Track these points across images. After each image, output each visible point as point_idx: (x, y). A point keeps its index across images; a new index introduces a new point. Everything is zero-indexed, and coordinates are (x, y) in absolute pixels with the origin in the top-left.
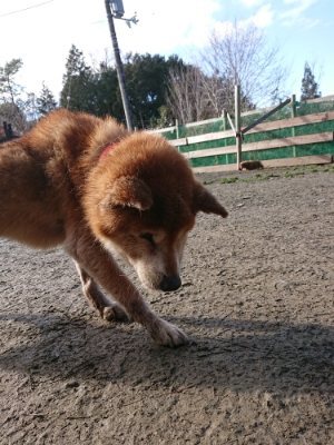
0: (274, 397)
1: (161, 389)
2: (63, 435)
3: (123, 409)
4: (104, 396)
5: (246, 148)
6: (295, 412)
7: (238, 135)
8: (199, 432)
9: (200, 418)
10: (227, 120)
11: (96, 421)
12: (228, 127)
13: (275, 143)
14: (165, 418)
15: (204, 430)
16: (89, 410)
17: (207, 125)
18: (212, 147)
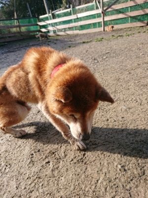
0: (122, 167)
1: (80, 163)
2: (48, 184)
3: (68, 172)
4: (60, 167)
5: (107, 19)
6: (129, 172)
7: (102, 12)
8: (96, 182)
9: (96, 175)
10: (96, 4)
11: (59, 178)
12: (97, 8)
13: (121, 16)
14: (83, 176)
15: (97, 181)
16: (56, 173)
17: (86, 7)
18: (90, 19)
